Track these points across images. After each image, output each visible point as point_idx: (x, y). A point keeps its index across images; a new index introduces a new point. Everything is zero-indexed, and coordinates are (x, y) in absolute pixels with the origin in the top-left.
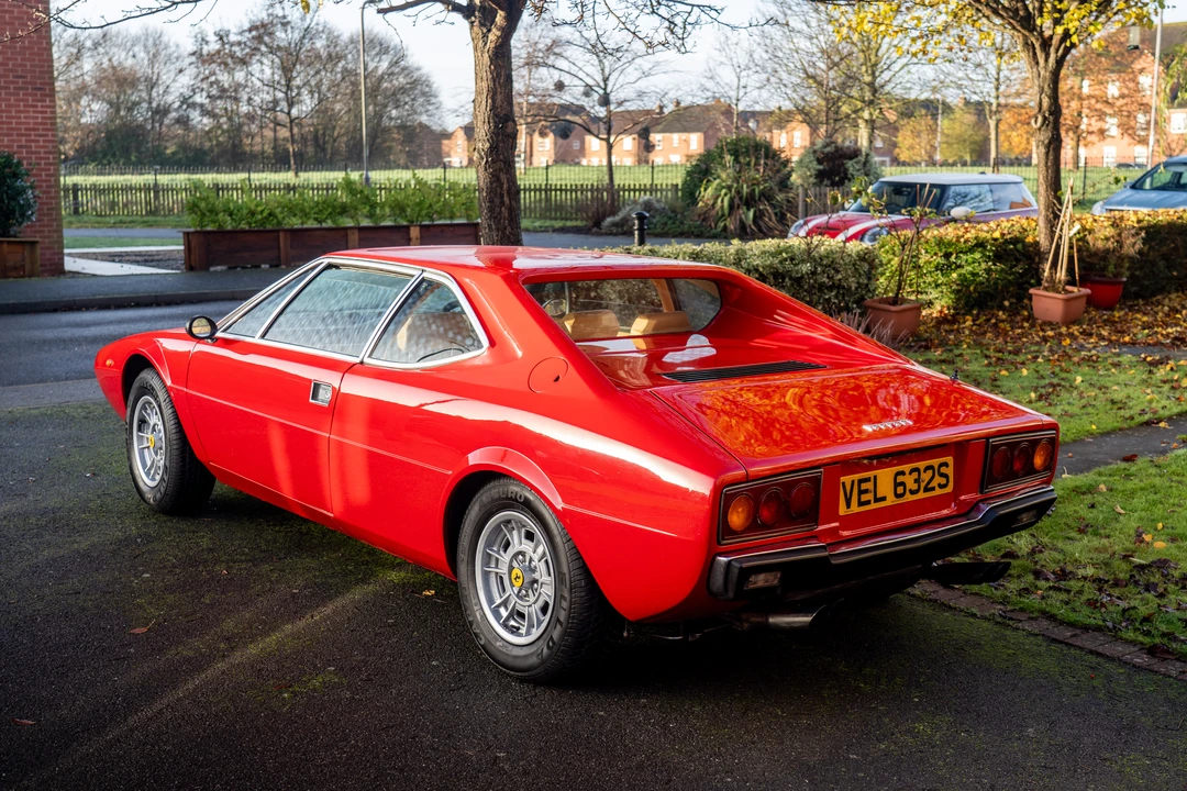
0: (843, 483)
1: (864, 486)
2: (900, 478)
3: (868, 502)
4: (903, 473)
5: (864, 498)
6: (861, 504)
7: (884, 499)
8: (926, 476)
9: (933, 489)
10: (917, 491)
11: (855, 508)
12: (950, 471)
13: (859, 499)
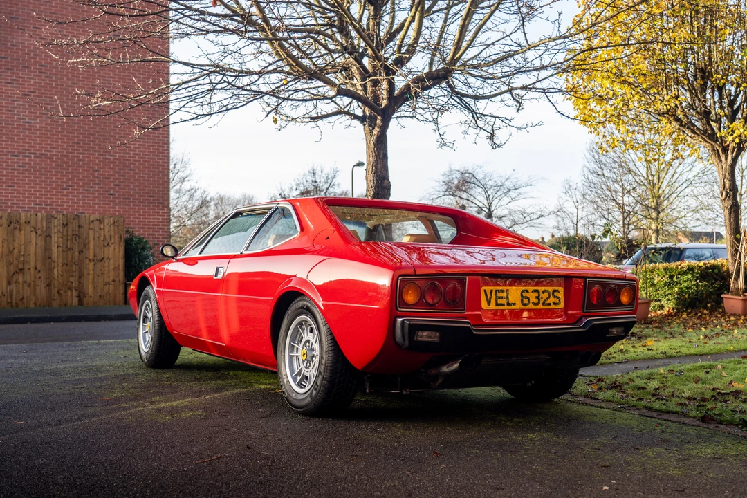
0: (485, 291)
1: (500, 294)
2: (524, 294)
3: (503, 305)
4: (527, 291)
5: (500, 301)
6: (497, 305)
7: (514, 304)
8: (545, 296)
9: (549, 304)
10: (538, 304)
11: (493, 306)
12: (561, 295)
13: (496, 302)
